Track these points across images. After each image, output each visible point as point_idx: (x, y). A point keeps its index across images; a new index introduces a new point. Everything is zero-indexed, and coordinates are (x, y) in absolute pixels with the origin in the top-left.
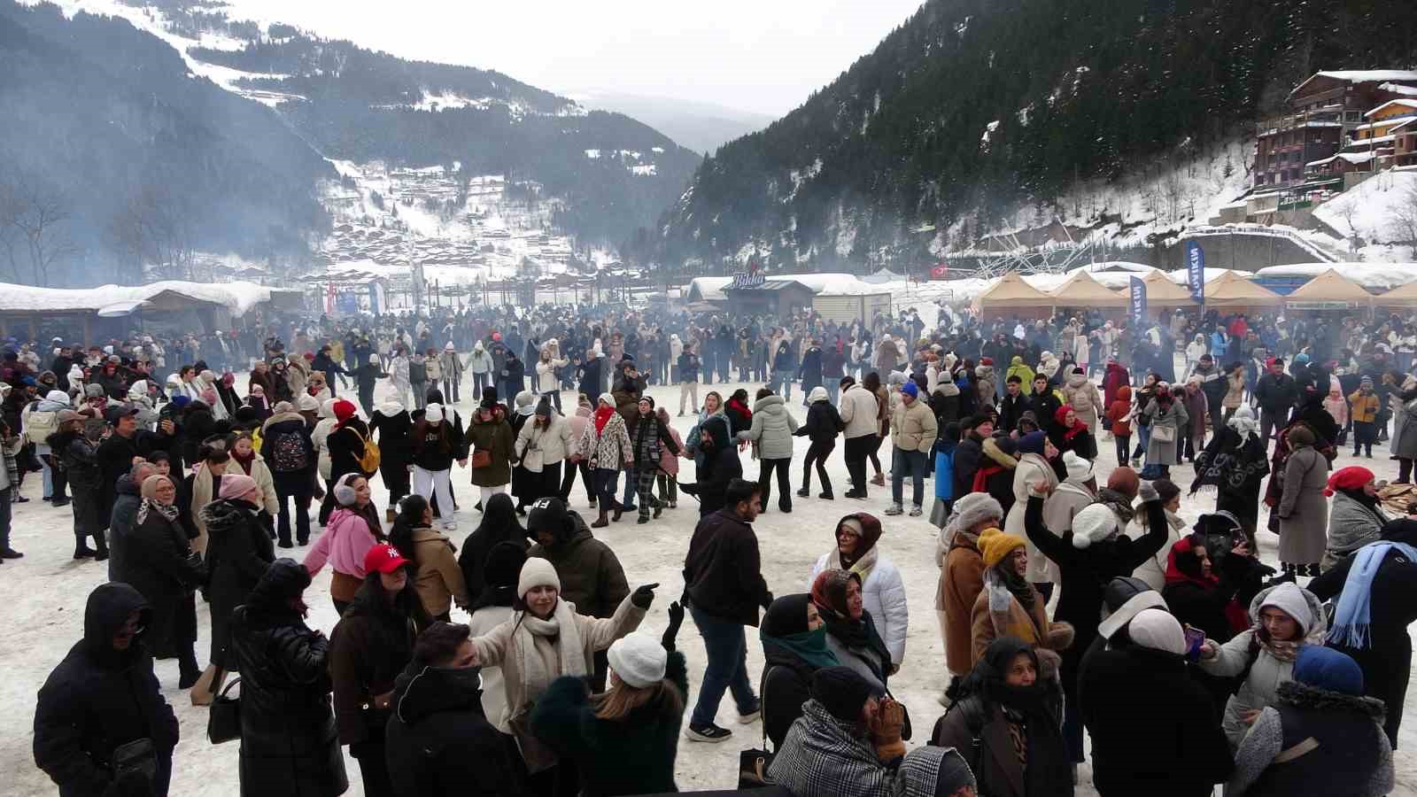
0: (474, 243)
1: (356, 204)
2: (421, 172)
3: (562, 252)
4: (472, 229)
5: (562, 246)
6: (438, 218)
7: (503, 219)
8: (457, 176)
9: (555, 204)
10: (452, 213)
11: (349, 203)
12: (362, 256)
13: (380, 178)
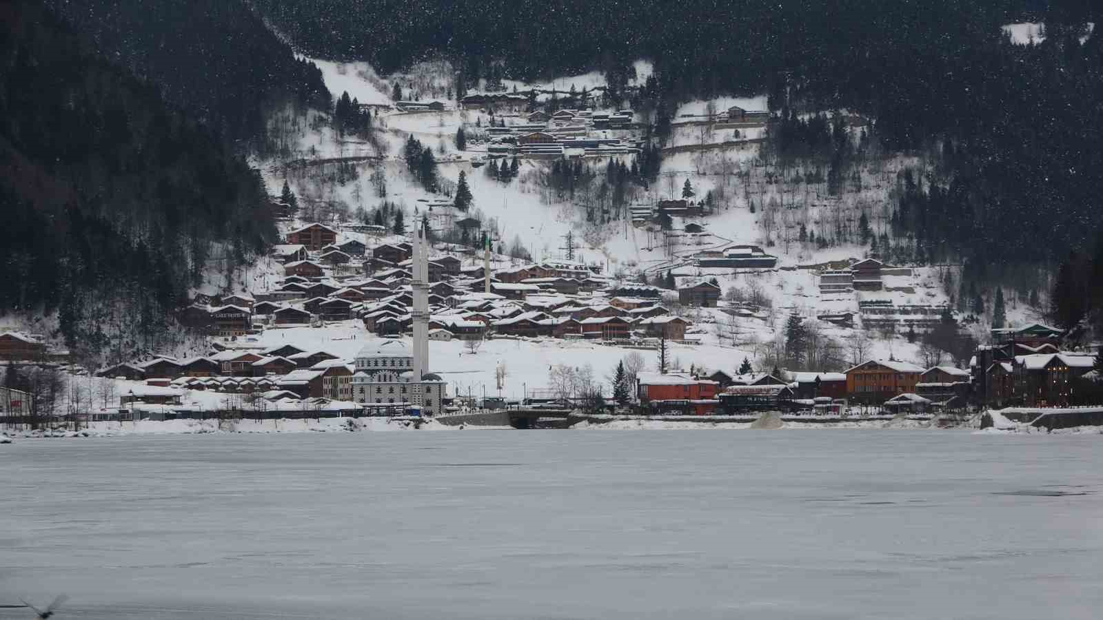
0: (670, 282)
1: (365, 175)
2: (544, 91)
3: (917, 309)
4: (670, 244)
5: (920, 293)
6: (578, 215)
7: (759, 215)
8: (641, 100)
9: (907, 174)
10: (619, 201)
11: (346, 171)
12: (338, 312)
13: (437, 107)
